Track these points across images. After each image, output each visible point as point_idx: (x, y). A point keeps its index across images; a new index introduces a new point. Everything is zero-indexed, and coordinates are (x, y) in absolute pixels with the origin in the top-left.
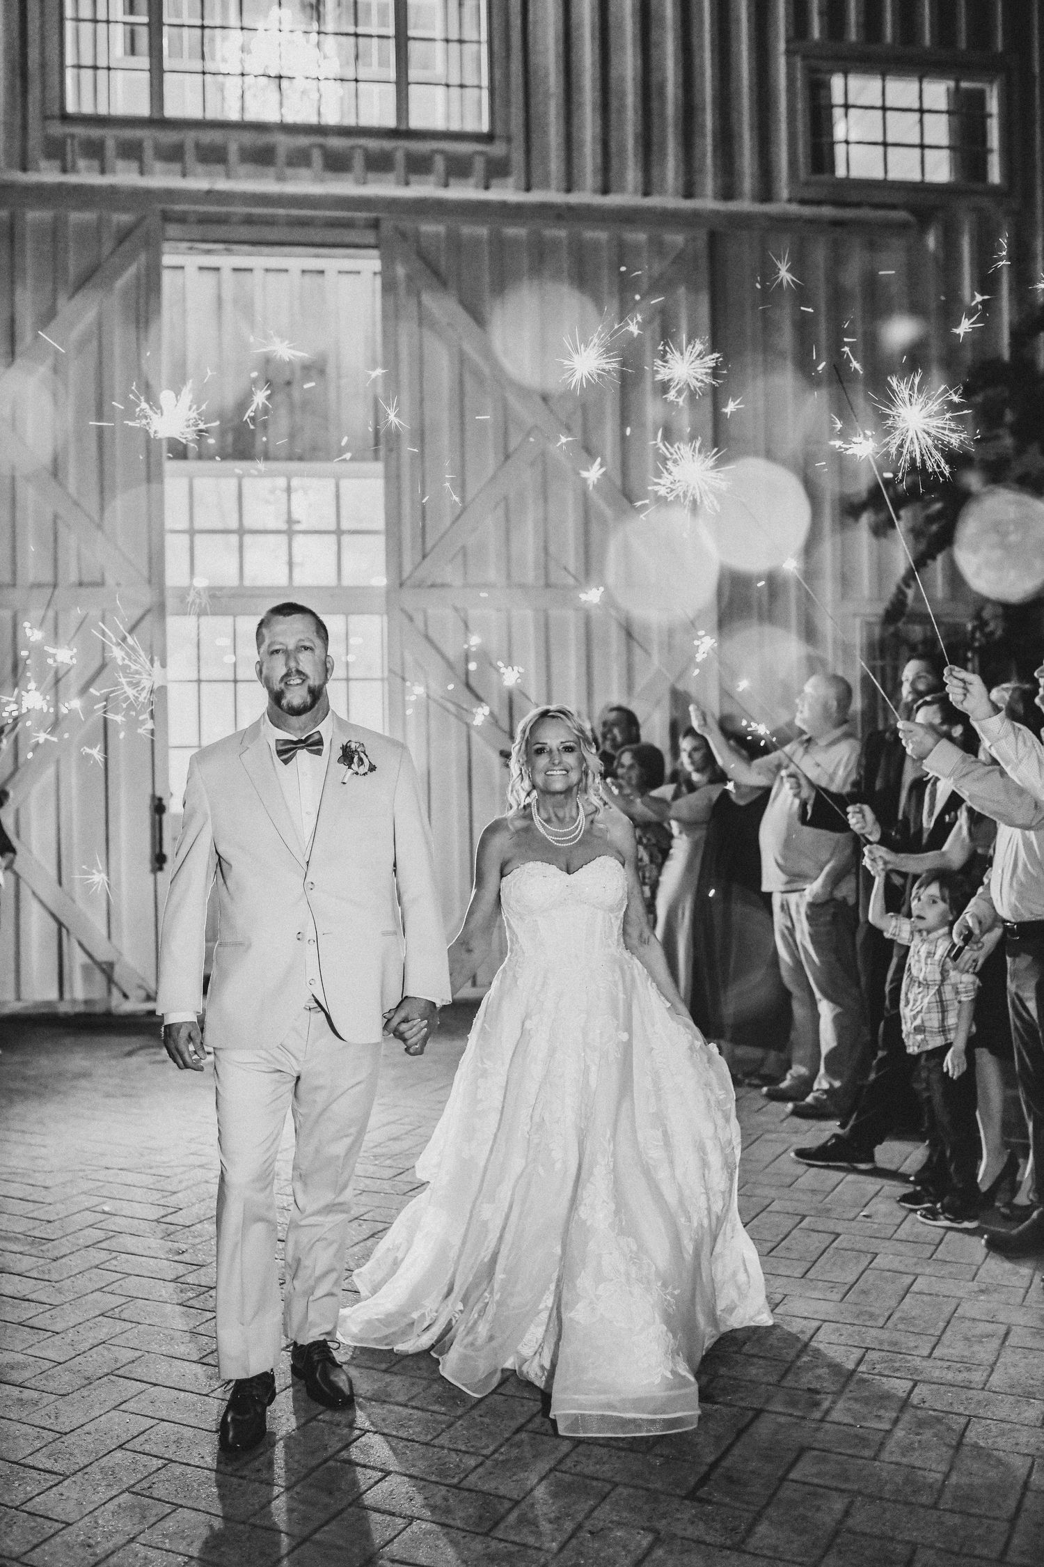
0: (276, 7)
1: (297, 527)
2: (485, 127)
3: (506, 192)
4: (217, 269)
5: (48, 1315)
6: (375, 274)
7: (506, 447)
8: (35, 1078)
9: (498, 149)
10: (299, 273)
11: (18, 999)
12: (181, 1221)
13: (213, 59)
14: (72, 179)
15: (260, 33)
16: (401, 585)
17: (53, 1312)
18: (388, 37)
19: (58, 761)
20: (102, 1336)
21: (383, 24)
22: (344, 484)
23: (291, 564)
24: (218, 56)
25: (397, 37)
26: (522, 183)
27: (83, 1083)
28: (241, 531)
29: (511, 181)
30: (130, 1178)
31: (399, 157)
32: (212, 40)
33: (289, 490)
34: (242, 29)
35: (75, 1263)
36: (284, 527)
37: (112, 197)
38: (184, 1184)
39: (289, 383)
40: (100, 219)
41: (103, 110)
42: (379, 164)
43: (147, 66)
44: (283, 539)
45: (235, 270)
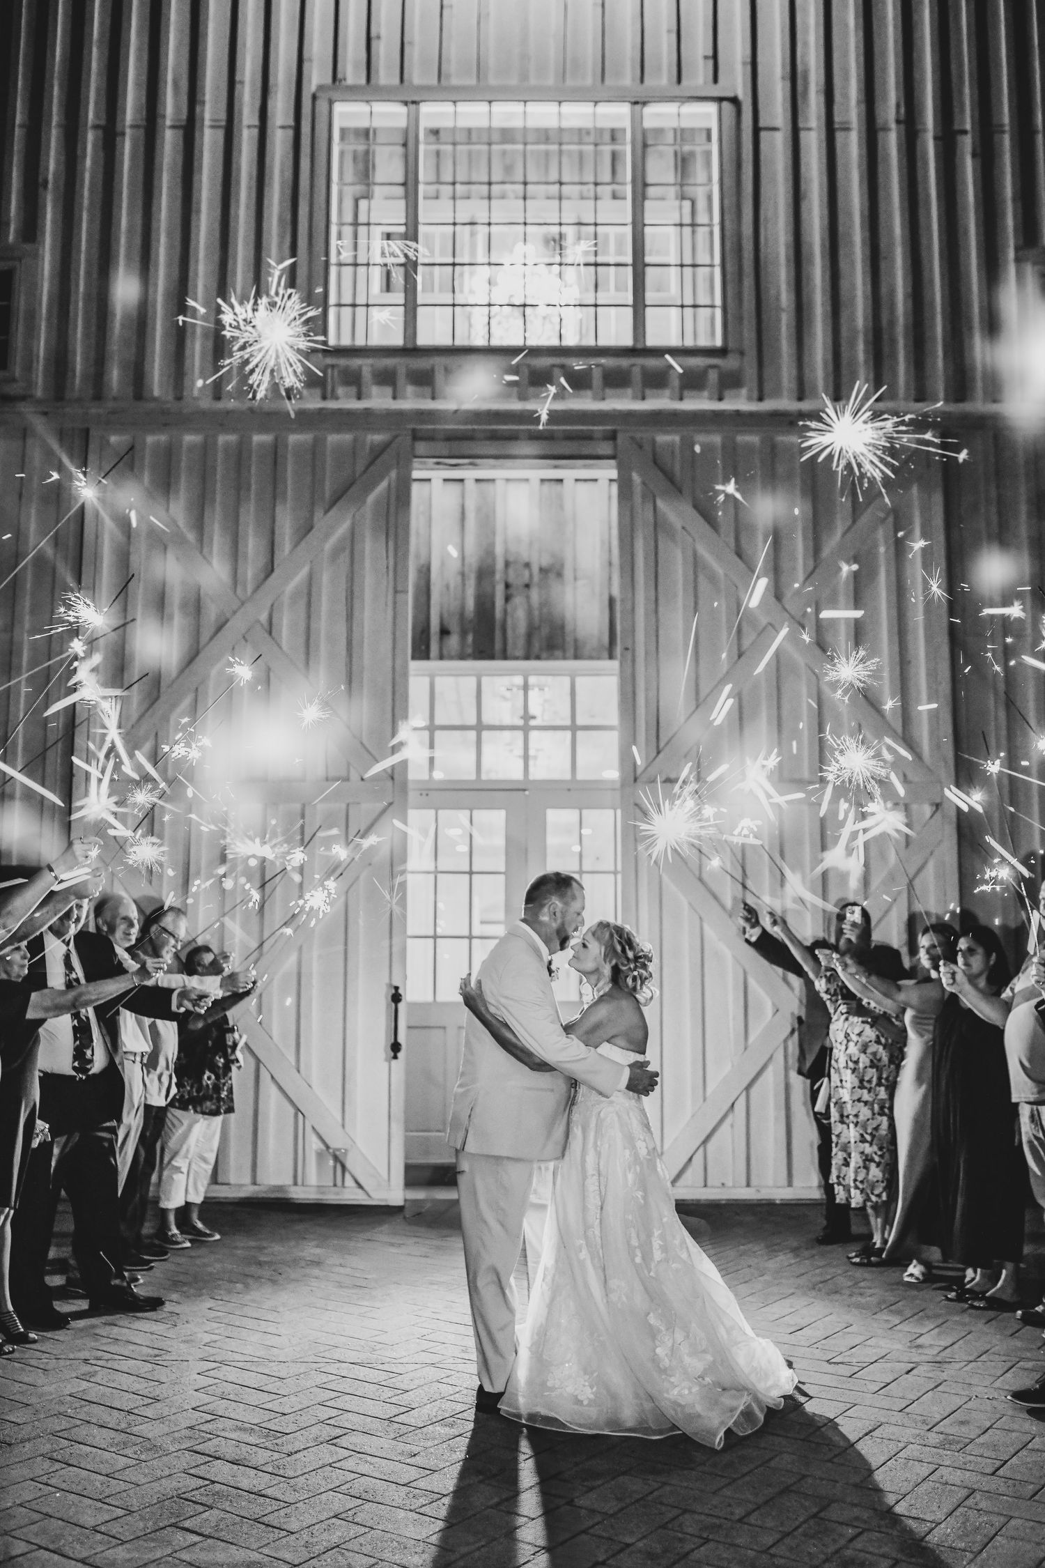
0: (521, 243)
1: (533, 723)
2: (718, 342)
3: (739, 402)
4: (462, 480)
5: (282, 1513)
6: (611, 480)
7: (739, 645)
8: (270, 1263)
9: (730, 363)
10: (538, 482)
11: (254, 1183)
12: (413, 1422)
13: (462, 291)
14: (331, 405)
15: (507, 266)
16: (635, 780)
17: (288, 1510)
18: (626, 265)
19: (300, 948)
20: (335, 1539)
21: (620, 252)
22: (579, 680)
23: (526, 757)
24: (466, 289)
25: (634, 265)
26: (755, 394)
27: (316, 1271)
28: (480, 727)
29: (744, 391)
30: (361, 1373)
31: (636, 372)
32: (462, 275)
33: (526, 688)
34: (489, 264)
35: (310, 1459)
36: (521, 723)
37: (366, 419)
38: (417, 1382)
39: (527, 586)
40: (355, 440)
41: (360, 342)
42: (615, 380)
43: (402, 301)
44: (519, 735)
45: (477, 481)
